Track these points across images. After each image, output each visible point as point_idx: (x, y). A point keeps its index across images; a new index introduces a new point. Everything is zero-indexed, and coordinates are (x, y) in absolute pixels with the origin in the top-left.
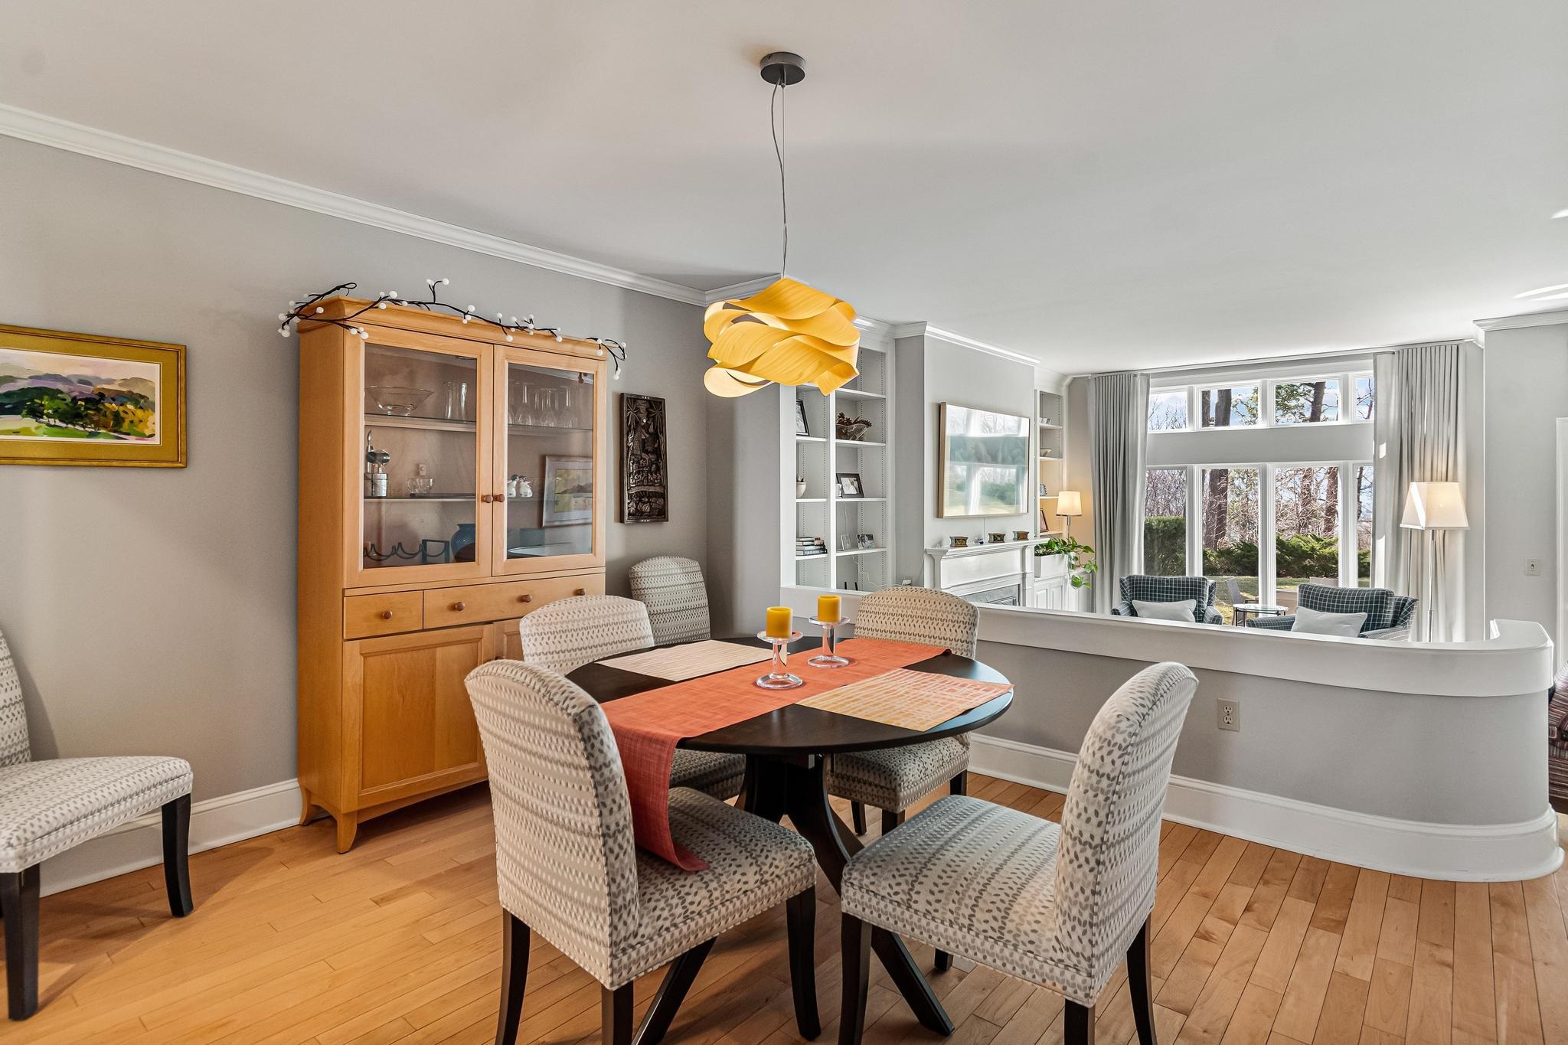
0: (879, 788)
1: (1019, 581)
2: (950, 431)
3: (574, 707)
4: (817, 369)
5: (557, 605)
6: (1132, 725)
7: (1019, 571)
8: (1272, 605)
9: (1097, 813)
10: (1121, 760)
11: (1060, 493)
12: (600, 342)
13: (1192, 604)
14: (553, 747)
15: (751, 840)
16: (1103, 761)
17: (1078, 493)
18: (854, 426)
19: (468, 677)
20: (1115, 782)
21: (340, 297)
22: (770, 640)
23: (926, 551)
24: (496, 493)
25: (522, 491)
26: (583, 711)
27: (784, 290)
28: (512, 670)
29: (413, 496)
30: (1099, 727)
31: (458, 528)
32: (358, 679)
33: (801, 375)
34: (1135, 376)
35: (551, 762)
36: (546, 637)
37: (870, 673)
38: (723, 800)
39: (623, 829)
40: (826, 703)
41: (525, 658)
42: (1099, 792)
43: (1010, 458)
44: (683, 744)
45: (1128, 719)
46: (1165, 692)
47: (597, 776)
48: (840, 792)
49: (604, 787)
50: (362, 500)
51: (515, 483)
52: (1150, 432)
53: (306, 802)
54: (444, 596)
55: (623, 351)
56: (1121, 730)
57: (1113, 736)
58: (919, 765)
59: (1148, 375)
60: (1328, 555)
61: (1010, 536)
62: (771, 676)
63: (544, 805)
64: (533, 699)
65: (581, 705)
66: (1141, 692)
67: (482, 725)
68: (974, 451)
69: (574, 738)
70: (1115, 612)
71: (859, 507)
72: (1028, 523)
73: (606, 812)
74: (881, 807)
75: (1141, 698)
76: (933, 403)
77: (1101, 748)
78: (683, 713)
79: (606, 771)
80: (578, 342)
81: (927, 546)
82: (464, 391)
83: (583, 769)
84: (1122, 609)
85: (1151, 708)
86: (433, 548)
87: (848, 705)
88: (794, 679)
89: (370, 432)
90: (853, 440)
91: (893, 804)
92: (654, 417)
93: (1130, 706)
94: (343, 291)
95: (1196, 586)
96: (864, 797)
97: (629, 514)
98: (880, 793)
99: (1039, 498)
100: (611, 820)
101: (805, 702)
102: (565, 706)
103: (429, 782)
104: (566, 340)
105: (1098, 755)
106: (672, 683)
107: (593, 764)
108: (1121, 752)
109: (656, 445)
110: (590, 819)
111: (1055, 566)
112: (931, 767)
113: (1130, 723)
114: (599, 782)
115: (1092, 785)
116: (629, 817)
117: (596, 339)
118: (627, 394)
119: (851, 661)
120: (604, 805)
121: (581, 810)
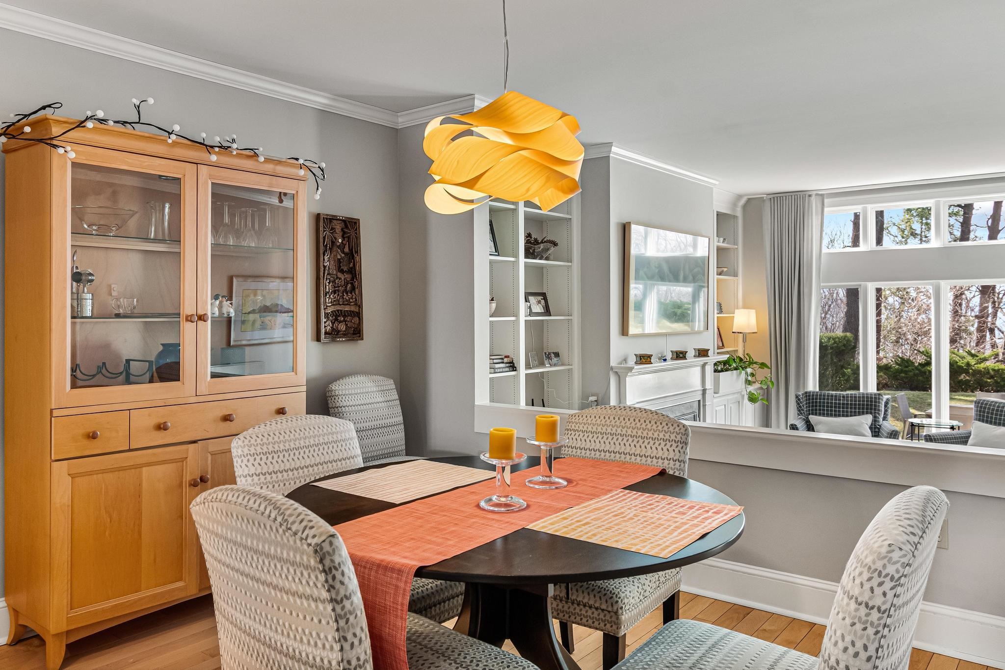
0: (600, 611)
1: (700, 398)
2: (635, 250)
3: (314, 536)
4: (544, 185)
5: (268, 425)
6: (905, 556)
7: (700, 388)
8: (946, 420)
9: (866, 648)
10: (894, 591)
11: (736, 311)
12: (301, 161)
13: (868, 419)
14: (290, 578)
15: (472, 661)
16: (873, 593)
17: (754, 311)
18: (542, 246)
19: (194, 502)
20: (886, 615)
21: (48, 117)
22: (494, 462)
23: (612, 368)
24: (200, 312)
25: (225, 311)
26: (324, 541)
27: (512, 102)
28: (244, 497)
29: (118, 316)
30: (866, 557)
31: (161, 348)
32: (67, 500)
33: (528, 190)
34: (810, 196)
35: (300, 597)
36: (258, 458)
37: (591, 495)
38: (440, 623)
39: (364, 664)
40: (556, 527)
41: (238, 479)
42: (868, 625)
43: (691, 278)
44: (421, 572)
45: (901, 549)
46: (932, 519)
47: (338, 608)
48: (558, 614)
49: (345, 620)
50: (69, 320)
51: (218, 302)
52: (825, 250)
53: (13, 621)
54: (149, 415)
55: (323, 171)
56: (894, 560)
57: (884, 566)
58: (638, 587)
59: (822, 195)
60: (983, 370)
61: (691, 353)
62: (494, 498)
63: (267, 632)
64: (268, 528)
65: (321, 534)
66: (909, 519)
67: (209, 553)
68: (657, 271)
69: (314, 570)
70: (794, 427)
71: (545, 326)
72: (708, 341)
73: (347, 646)
74: (602, 630)
75: (909, 525)
76: (618, 224)
77: (870, 579)
78: (412, 539)
79: (347, 603)
80: (279, 162)
81: (613, 363)
82: (167, 210)
83: (323, 602)
84: (800, 424)
85: (922, 537)
86: (135, 367)
87: (580, 529)
88: (519, 501)
89: (76, 251)
90: (540, 259)
91: (614, 627)
92: (349, 237)
93: (901, 535)
94: (49, 111)
95: (871, 401)
96: (572, 618)
97: (326, 333)
98: (602, 616)
99: (716, 315)
100: (352, 655)
101: (535, 526)
102: (304, 536)
103: (135, 602)
104: (268, 160)
105: (867, 586)
106: (392, 505)
107: (334, 597)
108: (893, 584)
109: (351, 265)
110: (329, 653)
111: (732, 381)
112: (648, 589)
113: (903, 553)
114: (340, 616)
115: (860, 618)
116: (369, 651)
117: (297, 159)
118: (324, 215)
119: (569, 481)
120: (345, 639)
121: (320, 644)
